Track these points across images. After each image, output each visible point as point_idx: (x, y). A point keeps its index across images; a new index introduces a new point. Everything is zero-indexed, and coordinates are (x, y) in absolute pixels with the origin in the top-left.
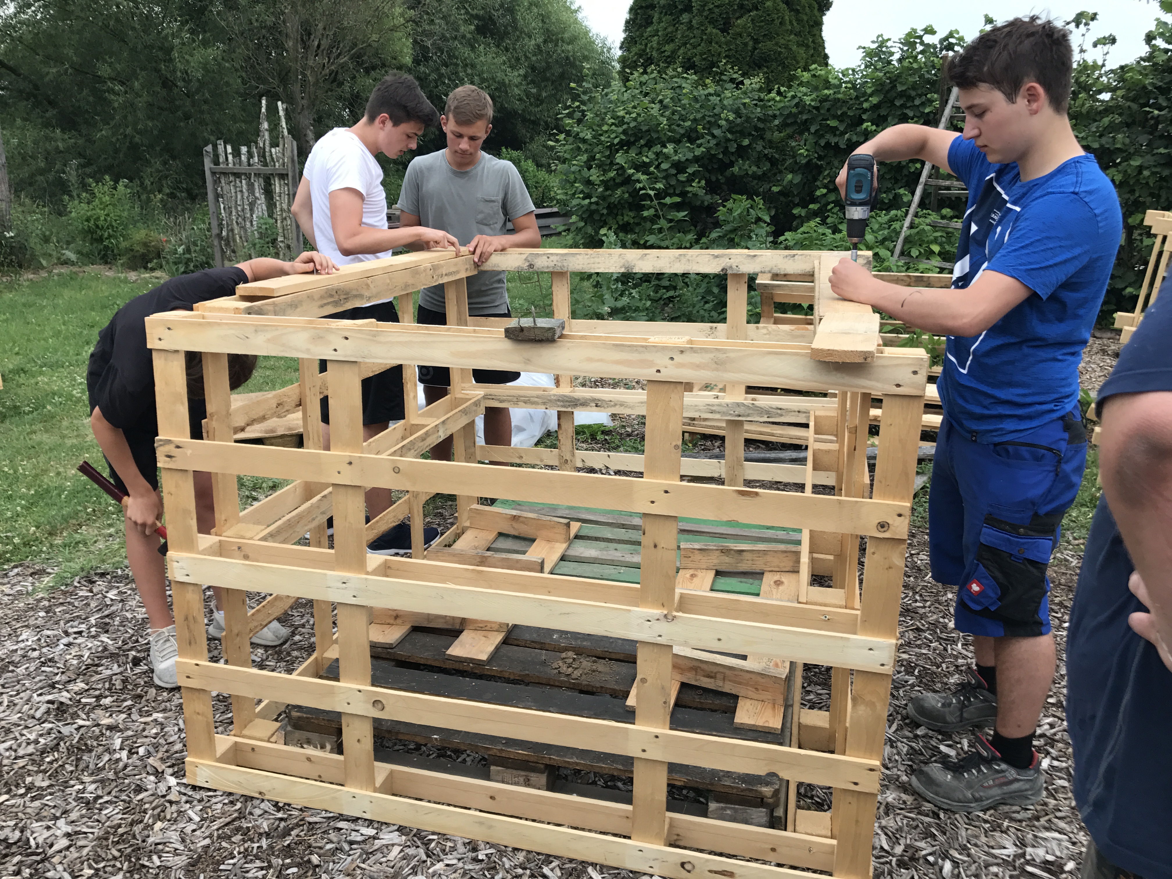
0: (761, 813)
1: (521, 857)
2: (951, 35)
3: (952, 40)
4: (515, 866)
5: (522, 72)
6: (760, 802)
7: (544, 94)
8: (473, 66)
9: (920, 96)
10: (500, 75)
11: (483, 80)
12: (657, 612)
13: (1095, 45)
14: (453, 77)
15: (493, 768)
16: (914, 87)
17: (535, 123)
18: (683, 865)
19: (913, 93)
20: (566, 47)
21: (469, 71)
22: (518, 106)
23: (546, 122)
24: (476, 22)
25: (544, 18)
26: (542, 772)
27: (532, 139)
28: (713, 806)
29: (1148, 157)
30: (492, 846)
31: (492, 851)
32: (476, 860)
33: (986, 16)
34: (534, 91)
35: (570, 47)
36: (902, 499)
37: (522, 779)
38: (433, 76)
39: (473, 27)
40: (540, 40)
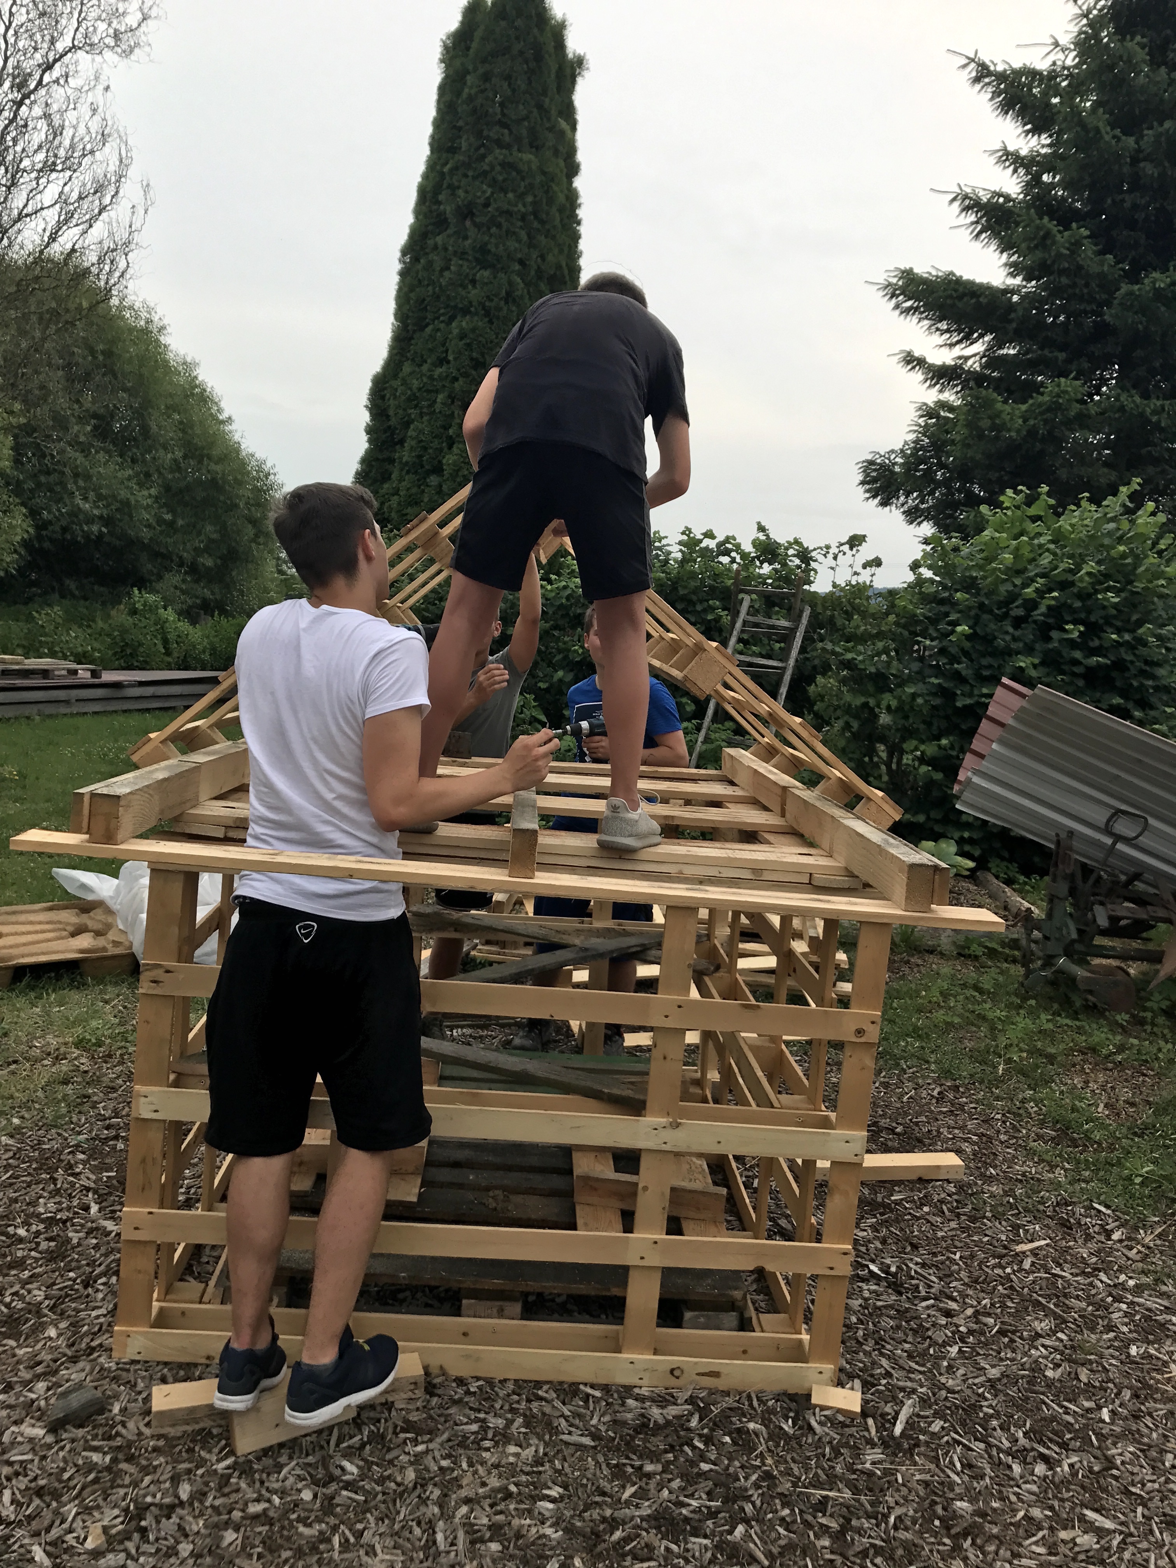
0: (732, 1318)
1: (511, 1386)
2: (727, 540)
3: (729, 546)
4: (509, 1395)
5: (153, 491)
6: (732, 1306)
7: (180, 522)
8: (88, 477)
9: (701, 601)
10: (123, 494)
11: (100, 497)
12: (663, 1120)
13: (865, 566)
14: (58, 489)
15: (464, 1302)
16: (695, 591)
17: (167, 557)
18: (672, 1371)
19: (694, 598)
20: (213, 467)
21: (81, 483)
22: (146, 534)
23: (181, 558)
24: (93, 422)
25: (184, 427)
26: (515, 1300)
27: (160, 577)
28: (688, 1315)
29: (920, 685)
30: (478, 1379)
31: (481, 1383)
32: (468, 1393)
33: (759, 523)
34: (168, 517)
35: (218, 468)
36: (875, 1010)
37: (495, 1310)
38: (30, 484)
39: (89, 428)
40: (179, 454)
